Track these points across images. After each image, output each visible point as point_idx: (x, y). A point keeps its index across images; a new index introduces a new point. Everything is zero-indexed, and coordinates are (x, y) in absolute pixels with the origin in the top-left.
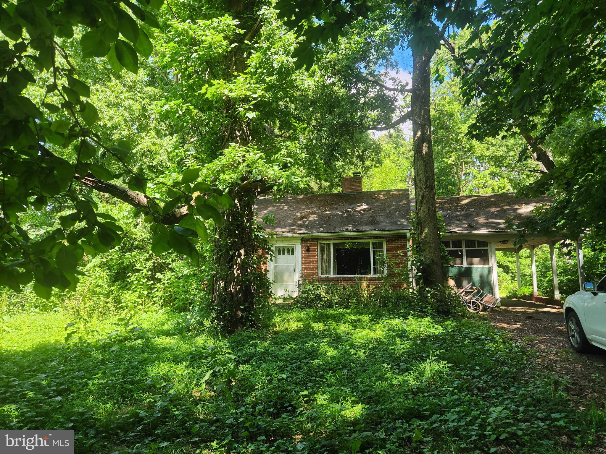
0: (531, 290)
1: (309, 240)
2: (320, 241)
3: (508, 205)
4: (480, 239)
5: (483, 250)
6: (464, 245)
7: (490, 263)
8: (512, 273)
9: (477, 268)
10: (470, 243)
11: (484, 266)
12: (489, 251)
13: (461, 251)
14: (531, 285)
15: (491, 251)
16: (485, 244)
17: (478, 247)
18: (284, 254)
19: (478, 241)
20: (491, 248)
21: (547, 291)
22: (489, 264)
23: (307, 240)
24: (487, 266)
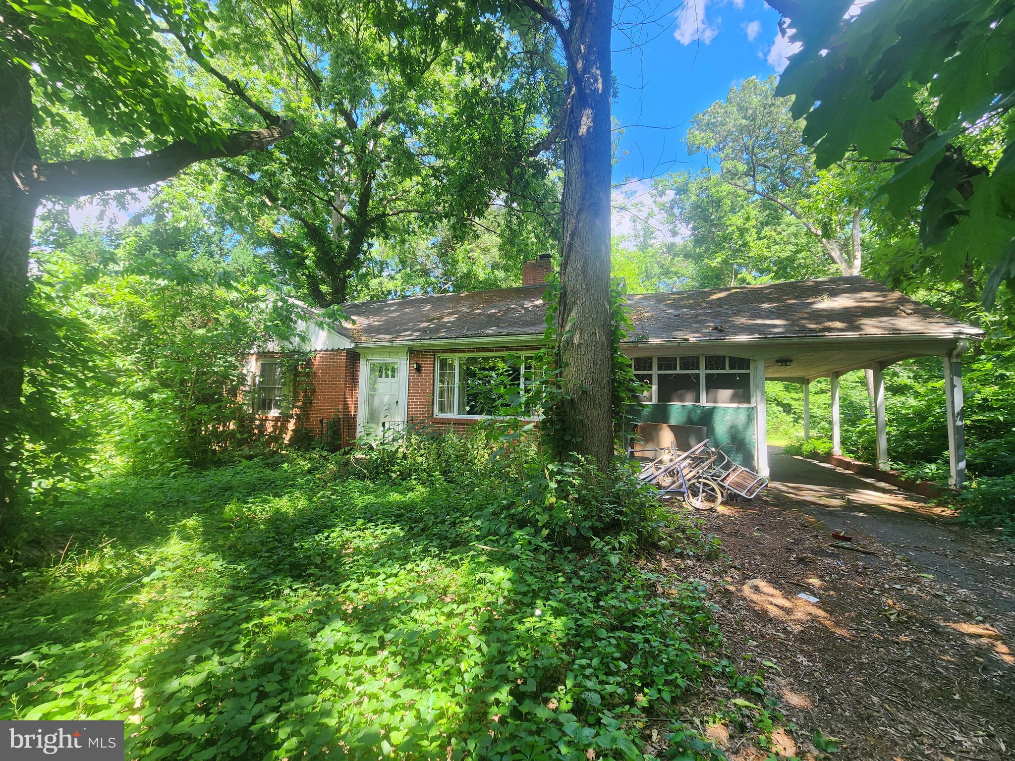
0: (828, 445)
1: (421, 352)
2: (439, 355)
3: (794, 299)
4: (734, 354)
5: (739, 375)
6: (702, 365)
7: (753, 400)
8: (795, 413)
9: (725, 409)
10: (714, 362)
11: (741, 406)
12: (751, 376)
13: (697, 376)
14: (831, 438)
15: (755, 377)
16: (744, 363)
17: (731, 368)
18: (387, 376)
19: (730, 357)
20: (757, 371)
21: (858, 449)
22: (749, 402)
23: (418, 352)
24: (745, 405)
